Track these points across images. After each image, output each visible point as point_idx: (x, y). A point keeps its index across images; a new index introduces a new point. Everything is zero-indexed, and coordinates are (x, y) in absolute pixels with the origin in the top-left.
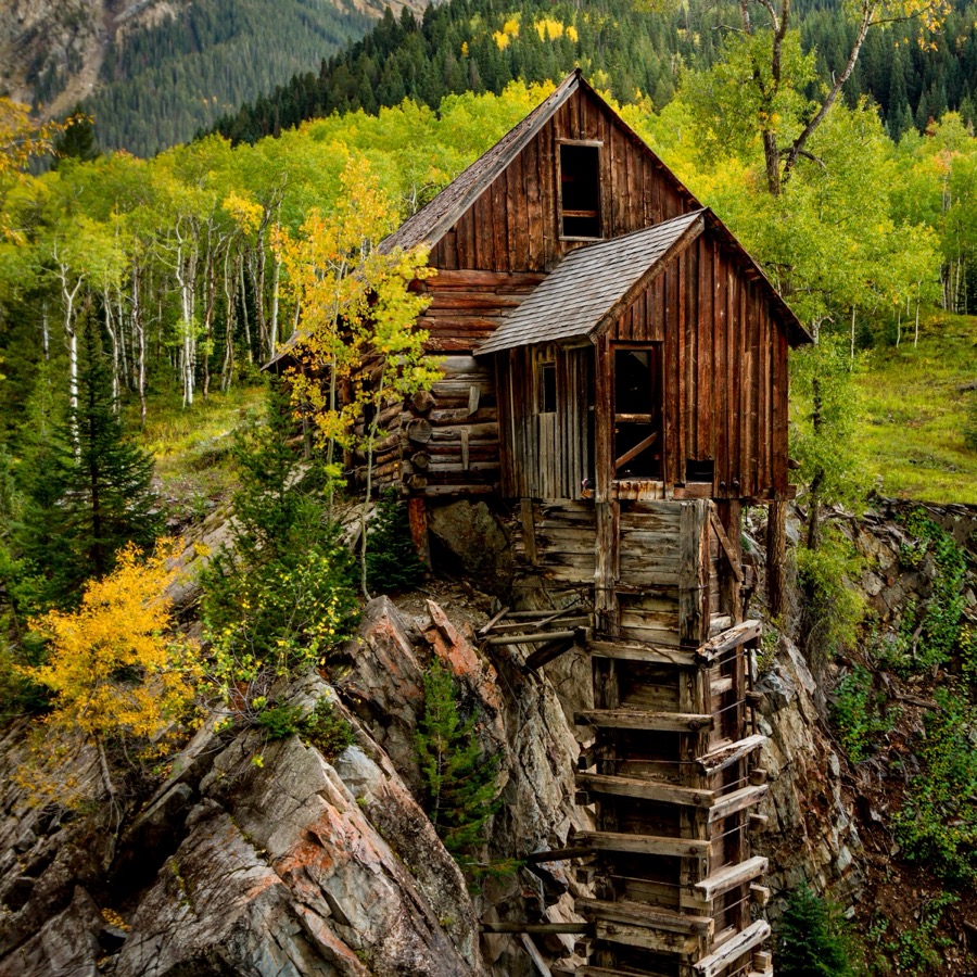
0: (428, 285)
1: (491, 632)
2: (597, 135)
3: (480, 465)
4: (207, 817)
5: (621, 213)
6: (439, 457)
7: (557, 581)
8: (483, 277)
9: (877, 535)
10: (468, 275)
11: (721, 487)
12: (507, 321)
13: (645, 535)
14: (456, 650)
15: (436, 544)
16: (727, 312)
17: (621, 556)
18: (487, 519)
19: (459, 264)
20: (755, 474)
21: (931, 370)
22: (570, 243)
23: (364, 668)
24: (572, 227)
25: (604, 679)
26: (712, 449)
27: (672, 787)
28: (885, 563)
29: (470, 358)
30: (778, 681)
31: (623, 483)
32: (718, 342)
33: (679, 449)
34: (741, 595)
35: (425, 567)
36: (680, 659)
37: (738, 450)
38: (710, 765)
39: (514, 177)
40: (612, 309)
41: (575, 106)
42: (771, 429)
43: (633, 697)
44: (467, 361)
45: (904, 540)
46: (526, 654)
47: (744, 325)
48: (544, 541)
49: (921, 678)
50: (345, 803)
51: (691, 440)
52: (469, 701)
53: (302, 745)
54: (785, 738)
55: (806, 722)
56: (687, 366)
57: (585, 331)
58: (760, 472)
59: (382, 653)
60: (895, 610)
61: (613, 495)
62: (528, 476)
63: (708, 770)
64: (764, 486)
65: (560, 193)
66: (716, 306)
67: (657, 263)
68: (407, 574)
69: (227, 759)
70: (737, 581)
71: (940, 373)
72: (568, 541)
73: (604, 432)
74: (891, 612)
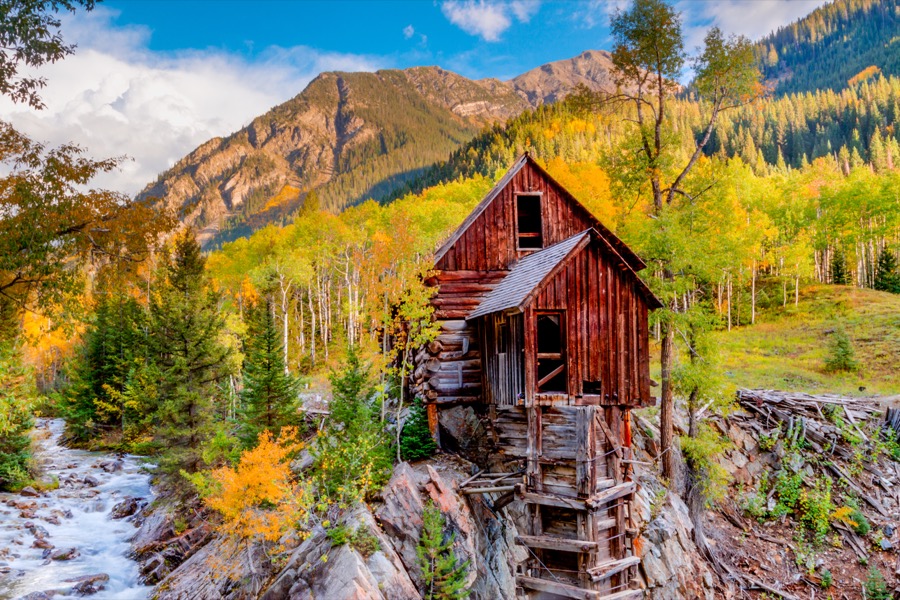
0: (439, 280)
1: (467, 485)
2: (539, 188)
3: (469, 385)
4: (299, 590)
5: (554, 234)
6: (444, 380)
7: (506, 455)
8: (471, 273)
9: (743, 428)
10: (463, 273)
11: (606, 398)
12: (485, 299)
13: (557, 428)
14: (443, 496)
15: (443, 432)
16: (607, 290)
17: (543, 440)
18: (473, 417)
19: (457, 267)
20: (628, 390)
21: (806, 321)
22: (522, 252)
23: (390, 505)
24: (524, 243)
25: (533, 517)
26: (599, 374)
27: (573, 588)
28: (750, 446)
29: (463, 321)
30: (663, 522)
31: (543, 395)
32: (601, 309)
33: (578, 375)
34: (621, 466)
35: (436, 445)
36: (578, 505)
37: (617, 375)
38: (596, 575)
39: (489, 216)
40: (533, 291)
41: (525, 173)
42: (638, 361)
43: (550, 529)
44: (461, 324)
45: (762, 431)
46: (496, 498)
47: (618, 298)
48: (499, 431)
49: (774, 523)
50: (369, 586)
51: (586, 369)
52: (451, 527)
53: (349, 550)
54: (669, 560)
55: (684, 549)
56: (582, 323)
57: (516, 305)
58: (631, 388)
59: (401, 497)
60: (756, 477)
61: (536, 403)
62: (493, 391)
63: (594, 578)
64: (634, 397)
65: (517, 224)
66: (600, 286)
67: (560, 263)
68: (425, 449)
69: (313, 556)
70: (617, 457)
71: (812, 322)
72: (512, 431)
73: (530, 364)
74: (753, 478)
